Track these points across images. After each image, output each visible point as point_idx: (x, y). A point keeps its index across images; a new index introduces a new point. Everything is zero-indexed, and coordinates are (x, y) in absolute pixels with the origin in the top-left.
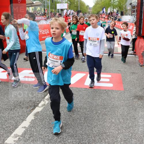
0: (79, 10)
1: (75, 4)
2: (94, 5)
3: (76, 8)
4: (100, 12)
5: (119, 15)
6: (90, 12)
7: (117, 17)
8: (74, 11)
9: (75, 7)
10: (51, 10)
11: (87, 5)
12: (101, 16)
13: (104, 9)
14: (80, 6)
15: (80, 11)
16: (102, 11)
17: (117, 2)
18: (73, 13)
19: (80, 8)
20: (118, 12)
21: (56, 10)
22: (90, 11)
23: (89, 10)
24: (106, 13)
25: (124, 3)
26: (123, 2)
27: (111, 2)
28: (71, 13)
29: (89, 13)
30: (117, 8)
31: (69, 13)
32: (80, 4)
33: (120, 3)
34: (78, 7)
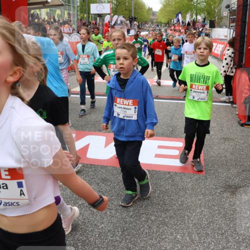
0: (133, 16)
1: (127, 4)
2: (162, 8)
3: (127, 12)
4: (172, 21)
5: (208, 26)
6: (155, 21)
7: (204, 31)
8: (125, 18)
9: (126, 10)
10: (82, 16)
11: (149, 8)
12: (175, 27)
13: (180, 15)
14: (135, 8)
15: (135, 18)
16: (175, 20)
17: (203, 2)
18: (122, 22)
19: (134, 12)
20: (204, 21)
21: (90, 16)
22: (154, 19)
23: (152, 17)
24: (183, 23)
25: (217, 5)
26: (215, 3)
27: (192, 3)
28: (119, 22)
29: (152, 23)
30: (204, 13)
31: (115, 22)
32: (135, 5)
33: (210, 4)
34: (130, 11)
